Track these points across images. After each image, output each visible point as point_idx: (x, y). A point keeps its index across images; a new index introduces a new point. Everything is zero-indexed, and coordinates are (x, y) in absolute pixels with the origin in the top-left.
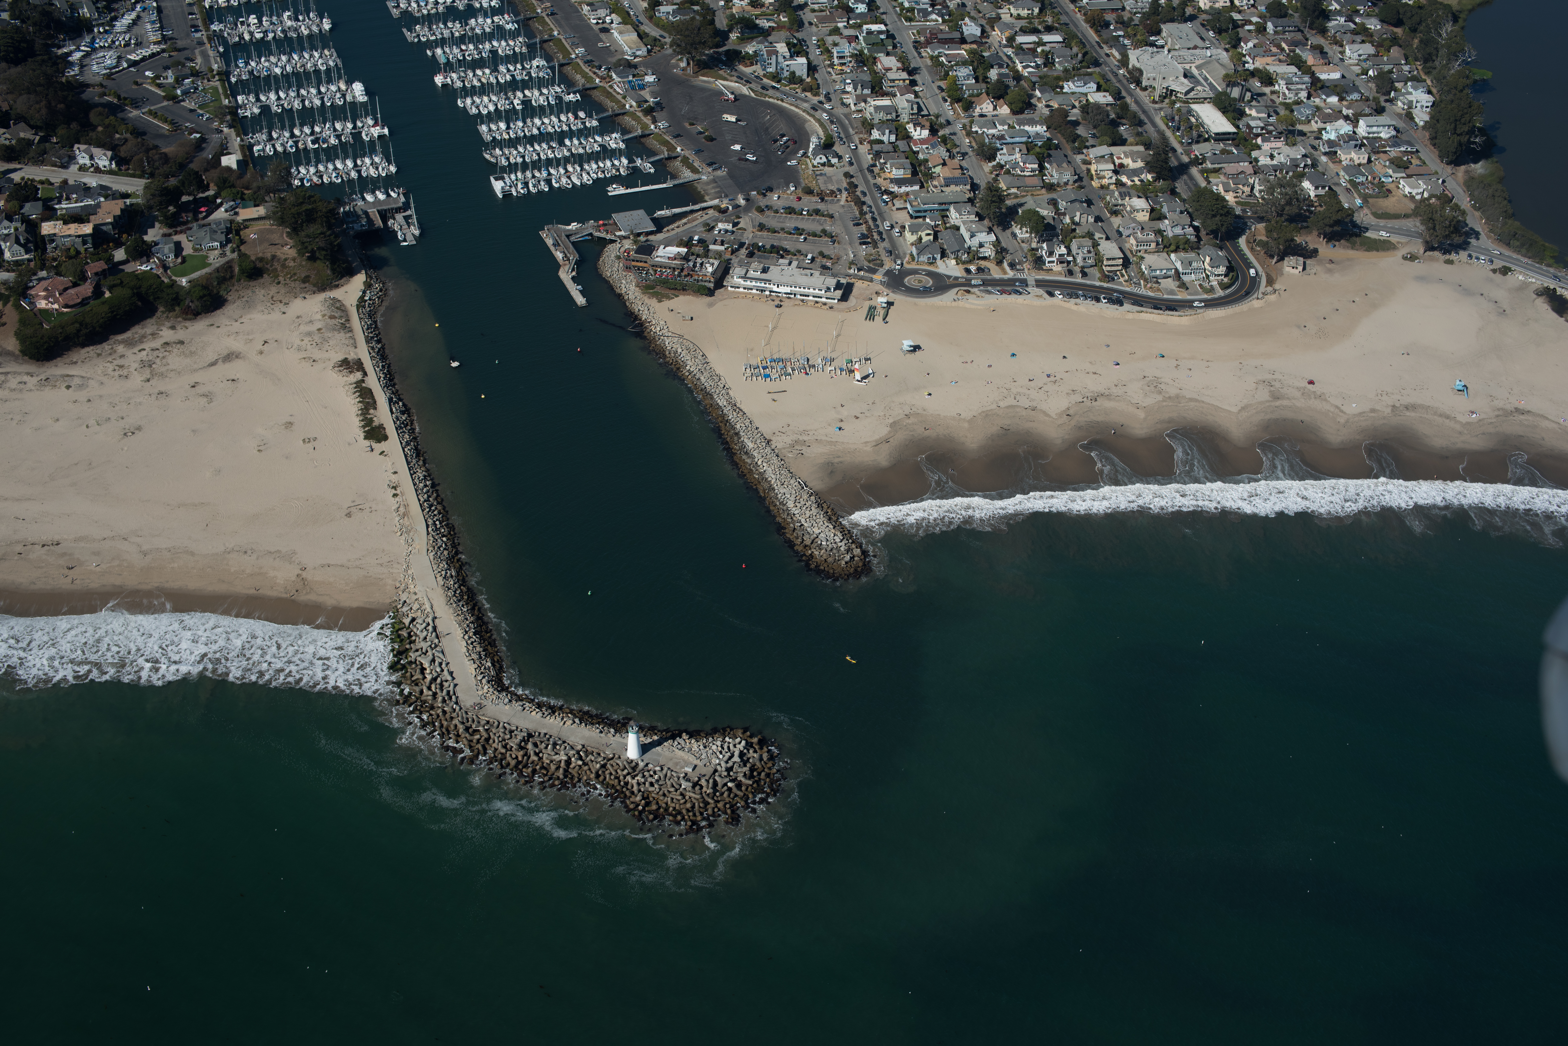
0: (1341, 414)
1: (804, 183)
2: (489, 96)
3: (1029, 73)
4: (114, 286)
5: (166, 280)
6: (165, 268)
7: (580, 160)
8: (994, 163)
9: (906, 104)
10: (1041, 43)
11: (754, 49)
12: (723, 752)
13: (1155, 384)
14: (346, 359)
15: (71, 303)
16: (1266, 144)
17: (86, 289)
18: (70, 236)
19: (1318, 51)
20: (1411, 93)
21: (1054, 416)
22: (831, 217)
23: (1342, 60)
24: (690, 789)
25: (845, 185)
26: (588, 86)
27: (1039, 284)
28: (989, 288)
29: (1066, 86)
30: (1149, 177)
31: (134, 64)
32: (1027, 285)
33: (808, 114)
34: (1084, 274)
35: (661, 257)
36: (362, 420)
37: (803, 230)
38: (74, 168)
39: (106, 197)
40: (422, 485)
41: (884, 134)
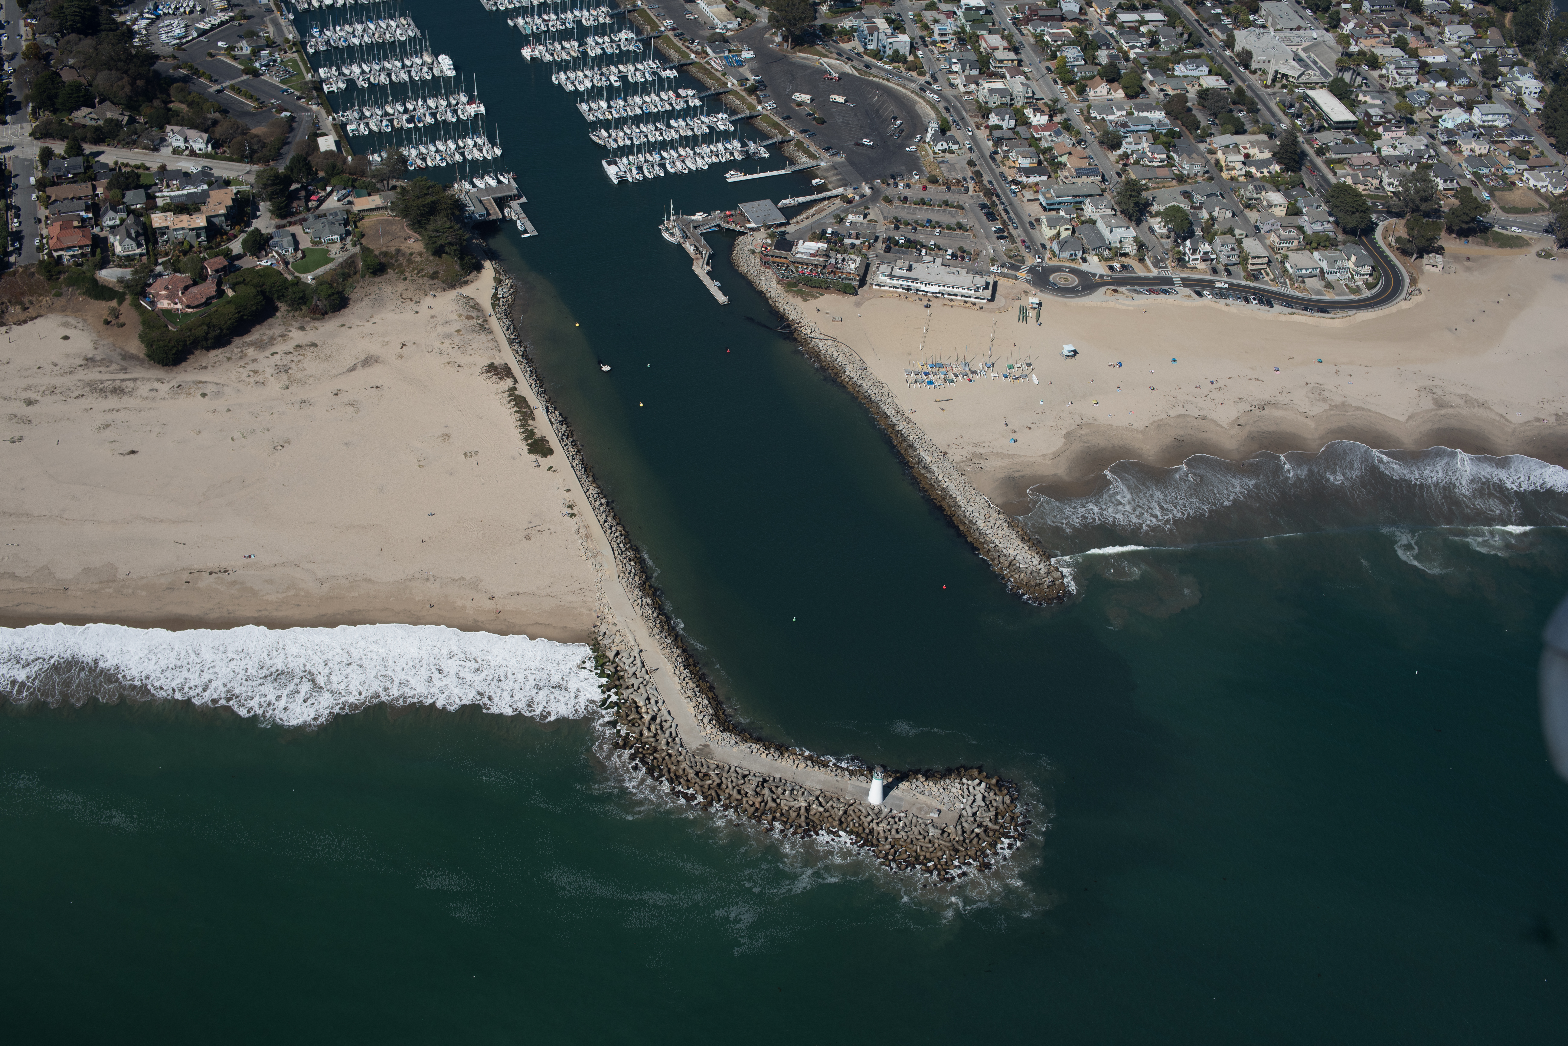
0: (1507, 423)
1: (927, 170)
2: (582, 71)
3: (1136, 53)
4: (237, 283)
5: (290, 278)
6: (286, 264)
7: (692, 142)
8: (1120, 152)
9: (1021, 88)
10: (1143, 22)
11: (851, 24)
12: (965, 796)
13: (1318, 392)
14: (492, 363)
15: (196, 303)
16: (1387, 133)
17: (208, 288)
18: (183, 229)
19: (1419, 33)
20: (1518, 79)
21: (1226, 427)
22: (961, 208)
23: (1442, 41)
24: (939, 836)
25: (970, 174)
26: (684, 61)
27: (1186, 282)
28: (1137, 287)
29: (1176, 69)
30: (1277, 168)
31: (203, 33)
32: (1174, 285)
33: (917, 95)
34: (1229, 273)
35: (802, 253)
36: (523, 432)
37: (937, 223)
38: (166, 151)
39: (210, 184)
40: (597, 503)
41: (1003, 120)
